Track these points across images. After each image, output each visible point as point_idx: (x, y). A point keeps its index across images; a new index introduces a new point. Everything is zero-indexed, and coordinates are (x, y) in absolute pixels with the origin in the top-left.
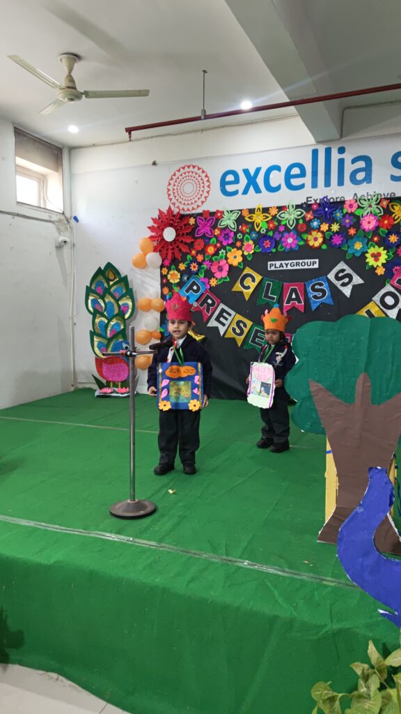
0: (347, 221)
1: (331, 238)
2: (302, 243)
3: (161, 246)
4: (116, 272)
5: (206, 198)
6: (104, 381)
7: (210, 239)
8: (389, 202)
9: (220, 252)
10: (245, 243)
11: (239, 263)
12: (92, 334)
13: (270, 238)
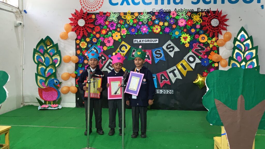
0: (172, 21)
1: (164, 29)
2: (150, 31)
3: (76, 28)
4: (52, 42)
5: (101, 5)
6: (43, 101)
7: (103, 26)
8: (191, 14)
9: (109, 33)
10: (122, 29)
11: (119, 39)
12: (37, 75)
13: (135, 27)
